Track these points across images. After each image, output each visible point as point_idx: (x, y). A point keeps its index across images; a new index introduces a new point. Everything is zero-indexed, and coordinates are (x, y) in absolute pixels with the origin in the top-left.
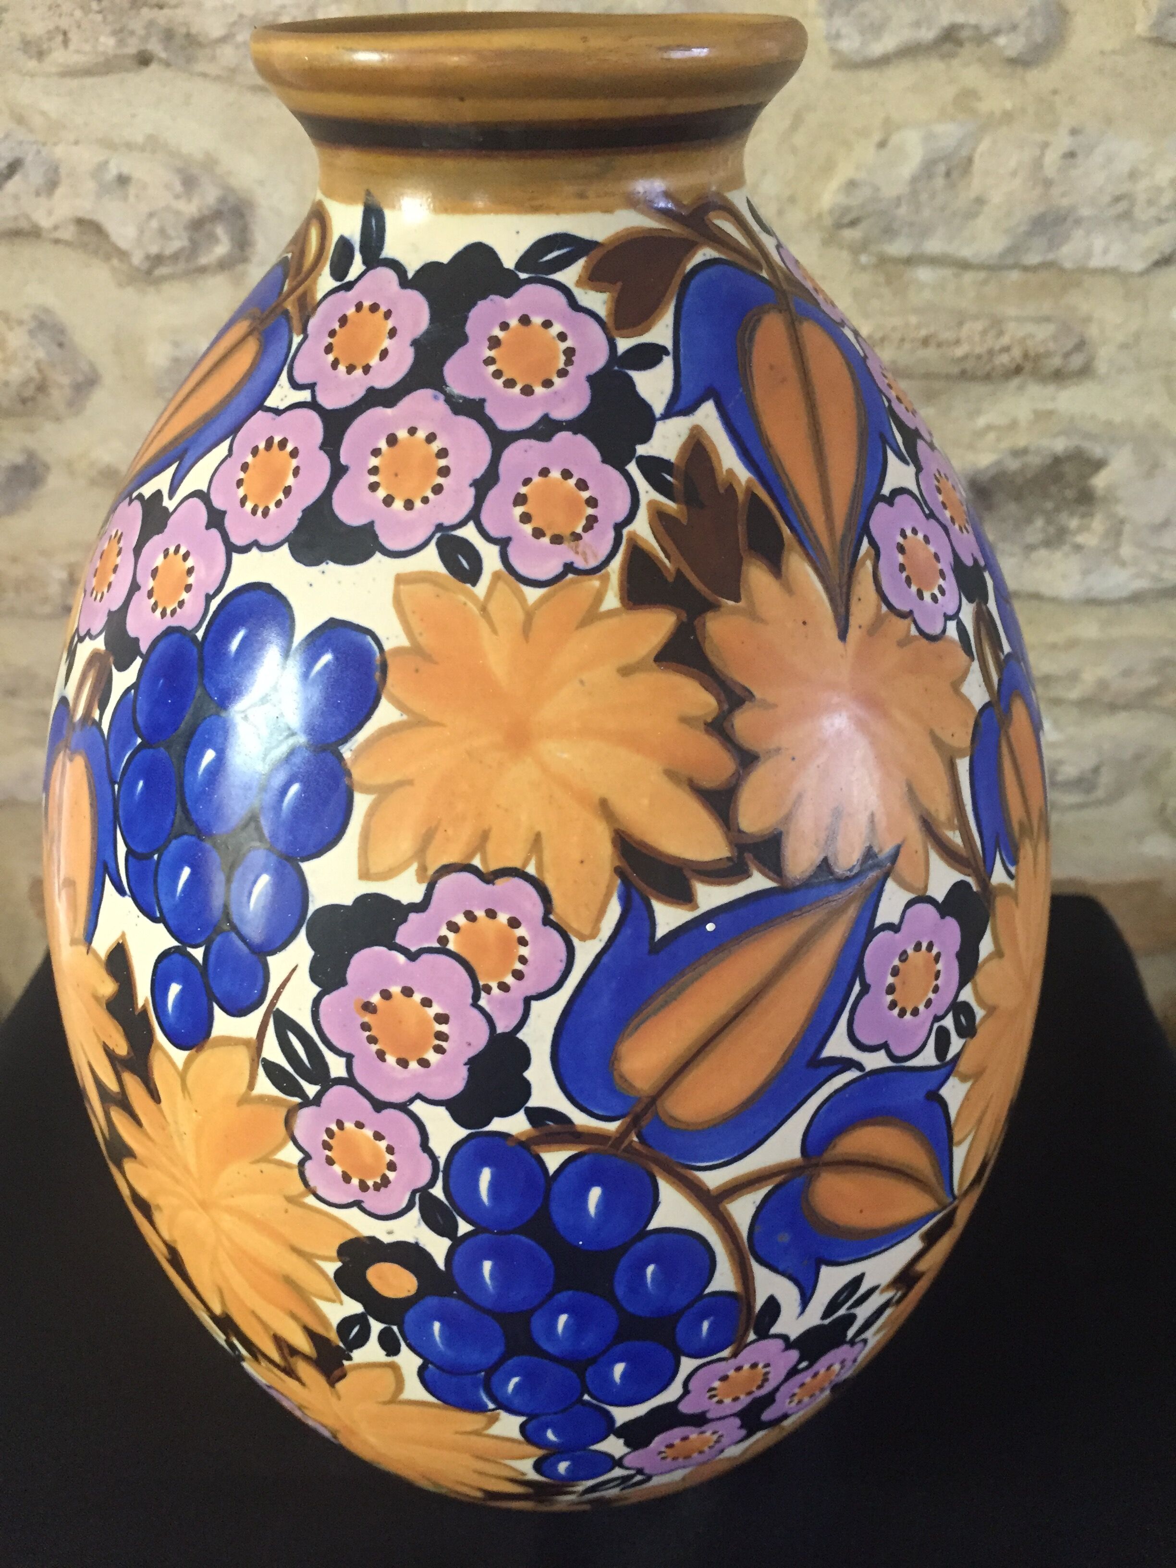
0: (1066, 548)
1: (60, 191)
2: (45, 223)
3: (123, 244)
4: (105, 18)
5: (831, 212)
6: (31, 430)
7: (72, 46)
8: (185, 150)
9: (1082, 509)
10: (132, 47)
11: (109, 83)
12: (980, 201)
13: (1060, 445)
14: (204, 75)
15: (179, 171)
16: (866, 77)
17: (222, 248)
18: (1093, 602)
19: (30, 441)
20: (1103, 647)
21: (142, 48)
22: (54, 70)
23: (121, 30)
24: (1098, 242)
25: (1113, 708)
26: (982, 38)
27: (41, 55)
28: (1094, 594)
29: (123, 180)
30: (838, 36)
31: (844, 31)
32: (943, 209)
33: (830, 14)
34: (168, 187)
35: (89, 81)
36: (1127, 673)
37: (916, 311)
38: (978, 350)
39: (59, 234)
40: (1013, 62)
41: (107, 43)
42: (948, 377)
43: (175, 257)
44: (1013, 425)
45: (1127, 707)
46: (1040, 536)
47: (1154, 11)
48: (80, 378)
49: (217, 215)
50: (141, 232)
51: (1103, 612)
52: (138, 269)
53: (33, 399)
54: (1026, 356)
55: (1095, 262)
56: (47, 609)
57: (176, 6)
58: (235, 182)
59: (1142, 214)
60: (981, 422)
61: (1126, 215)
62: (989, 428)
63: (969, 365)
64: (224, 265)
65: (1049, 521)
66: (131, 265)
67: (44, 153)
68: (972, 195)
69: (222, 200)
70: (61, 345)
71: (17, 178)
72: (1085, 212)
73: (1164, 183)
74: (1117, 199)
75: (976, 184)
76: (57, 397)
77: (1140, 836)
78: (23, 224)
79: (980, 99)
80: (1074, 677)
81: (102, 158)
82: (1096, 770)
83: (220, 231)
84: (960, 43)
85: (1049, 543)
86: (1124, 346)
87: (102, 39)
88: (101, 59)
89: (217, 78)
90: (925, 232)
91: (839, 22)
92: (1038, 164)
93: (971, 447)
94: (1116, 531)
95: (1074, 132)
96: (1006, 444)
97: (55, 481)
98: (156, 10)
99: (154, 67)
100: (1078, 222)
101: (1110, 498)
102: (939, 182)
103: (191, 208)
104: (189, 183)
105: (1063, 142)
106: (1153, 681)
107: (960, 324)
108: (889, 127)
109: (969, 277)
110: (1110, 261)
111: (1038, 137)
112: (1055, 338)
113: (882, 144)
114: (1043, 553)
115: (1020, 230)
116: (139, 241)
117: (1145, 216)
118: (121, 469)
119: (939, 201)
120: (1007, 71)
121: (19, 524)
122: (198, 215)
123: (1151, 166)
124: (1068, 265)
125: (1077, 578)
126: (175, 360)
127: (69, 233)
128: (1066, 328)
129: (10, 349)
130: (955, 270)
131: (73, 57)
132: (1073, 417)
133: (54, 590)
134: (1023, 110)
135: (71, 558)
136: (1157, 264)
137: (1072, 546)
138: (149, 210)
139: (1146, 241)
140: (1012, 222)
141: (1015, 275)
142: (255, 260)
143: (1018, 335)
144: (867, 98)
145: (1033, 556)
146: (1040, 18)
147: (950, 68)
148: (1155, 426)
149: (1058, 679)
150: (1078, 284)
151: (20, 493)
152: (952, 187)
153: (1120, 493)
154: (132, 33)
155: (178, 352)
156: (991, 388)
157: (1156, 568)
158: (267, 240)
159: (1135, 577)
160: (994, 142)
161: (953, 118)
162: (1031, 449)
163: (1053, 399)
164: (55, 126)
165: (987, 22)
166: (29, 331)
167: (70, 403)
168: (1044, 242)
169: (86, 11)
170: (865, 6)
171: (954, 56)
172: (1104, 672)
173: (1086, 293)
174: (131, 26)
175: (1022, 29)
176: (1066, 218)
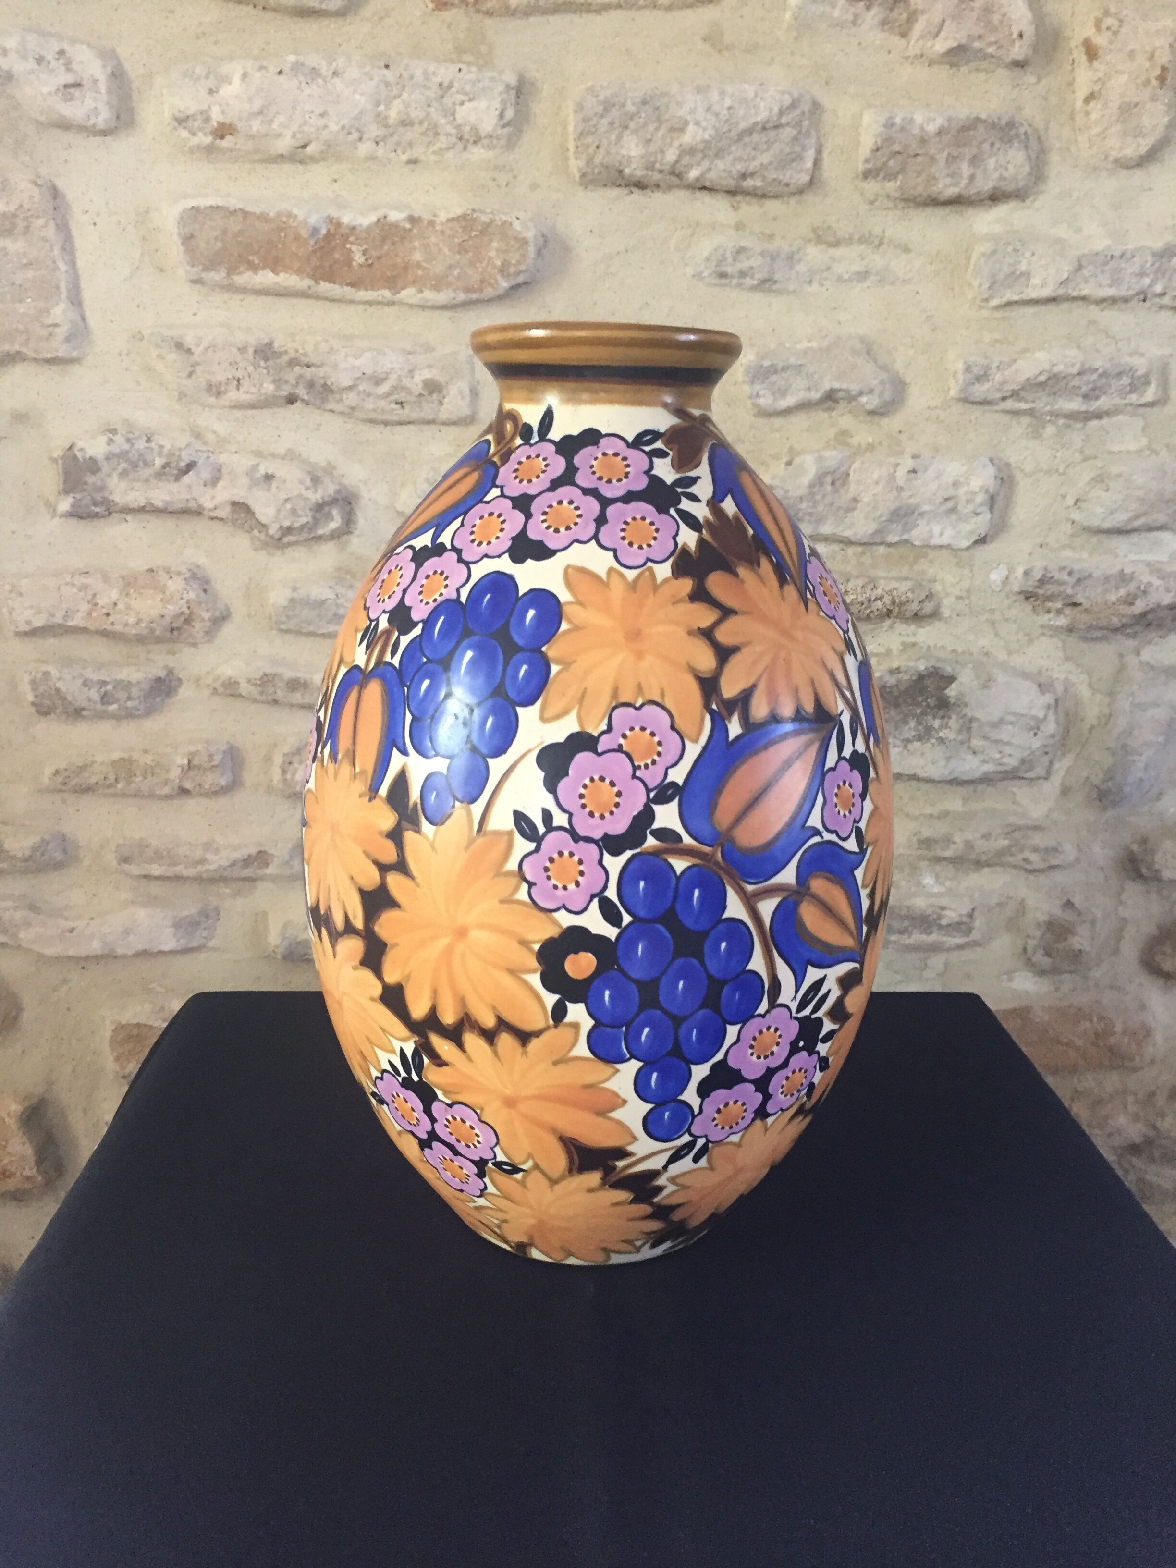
0: (933, 741)
1: (220, 485)
2: (208, 504)
3: (263, 520)
4: (269, 371)
6: (171, 653)
7: (242, 390)
8: (313, 460)
9: (942, 713)
10: (285, 391)
11: (265, 414)
12: (855, 500)
13: (922, 666)
14: (332, 411)
15: (309, 473)
16: (777, 422)
17: (334, 525)
18: (956, 782)
19: (171, 661)
20: (966, 818)
21: (292, 392)
22: (227, 403)
23: (280, 380)
24: (937, 529)
25: (979, 864)
26: (851, 398)
27: (219, 394)
28: (955, 775)
29: (269, 478)
30: (757, 395)
31: (760, 393)
32: (832, 504)
33: (752, 383)
34: (301, 482)
35: (250, 412)
36: (986, 836)
38: (860, 599)
39: (216, 513)
40: (872, 413)
41: (269, 388)
43: (302, 528)
44: (888, 652)
45: (989, 864)
46: (913, 733)
47: (961, 382)
48: (217, 614)
49: (334, 501)
50: (278, 511)
51: (964, 790)
52: (272, 537)
53: (178, 629)
54: (893, 603)
55: (936, 541)
56: (166, 790)
57: (320, 366)
58: (346, 481)
59: (965, 509)
61: (953, 510)
63: (855, 610)
64: (335, 536)
65: (919, 723)
66: (267, 535)
67: (211, 459)
68: (850, 496)
69: (338, 492)
70: (205, 591)
71: (192, 473)
72: (926, 508)
73: (977, 490)
74: (947, 500)
75: (852, 490)
76: (198, 627)
77: (1010, 974)
78: (192, 505)
79: (852, 436)
80: (948, 840)
81: (256, 462)
82: (971, 916)
83: (335, 512)
84: (836, 401)
85: (919, 738)
86: (959, 598)
87: (265, 385)
88: (263, 398)
89: (342, 413)
90: (821, 520)
91: (757, 387)
94: (967, 728)
95: (914, 457)
97: (185, 692)
98: (305, 368)
99: (298, 405)
100: (921, 514)
101: (961, 703)
102: (829, 488)
103: (316, 496)
104: (316, 480)
105: (908, 463)
106: (1006, 842)
107: (848, 580)
108: (793, 453)
109: (851, 551)
110: (945, 540)
111: (892, 460)
112: (912, 591)
113: (789, 463)
114: (917, 744)
115: (883, 519)
116: (276, 517)
117: (966, 511)
118: (240, 680)
119: (828, 500)
120: (868, 419)
121: (152, 725)
122: (320, 501)
123: (967, 478)
124: (916, 543)
125: (942, 763)
126: (292, 600)
127: (224, 512)
128: (919, 585)
129: (167, 593)
130: (841, 545)
131: (241, 396)
132: (929, 647)
133: (175, 773)
134: (880, 443)
135: (193, 749)
136: (976, 542)
137: (937, 739)
138: (286, 497)
139: (968, 527)
140: (878, 514)
141: (882, 550)
142: (356, 532)
143: (887, 589)
144: (778, 435)
145: (910, 747)
146: (887, 386)
147: (831, 417)
148: (987, 654)
149: (936, 841)
150: (925, 556)
151: (158, 699)
152: (836, 491)
153: (966, 699)
154: (287, 382)
155: (295, 595)
156: (872, 626)
157: (998, 756)
158: (366, 519)
159: (984, 761)
160: (863, 463)
161: (835, 448)
162: (902, 669)
163: (914, 635)
164: (222, 441)
165: (854, 388)
166: (185, 579)
167: (207, 633)
168: (900, 527)
169: (256, 366)
170: (774, 378)
171: (834, 409)
172: (968, 836)
173: (931, 561)
174: (287, 377)
175: (877, 392)
176: (913, 512)
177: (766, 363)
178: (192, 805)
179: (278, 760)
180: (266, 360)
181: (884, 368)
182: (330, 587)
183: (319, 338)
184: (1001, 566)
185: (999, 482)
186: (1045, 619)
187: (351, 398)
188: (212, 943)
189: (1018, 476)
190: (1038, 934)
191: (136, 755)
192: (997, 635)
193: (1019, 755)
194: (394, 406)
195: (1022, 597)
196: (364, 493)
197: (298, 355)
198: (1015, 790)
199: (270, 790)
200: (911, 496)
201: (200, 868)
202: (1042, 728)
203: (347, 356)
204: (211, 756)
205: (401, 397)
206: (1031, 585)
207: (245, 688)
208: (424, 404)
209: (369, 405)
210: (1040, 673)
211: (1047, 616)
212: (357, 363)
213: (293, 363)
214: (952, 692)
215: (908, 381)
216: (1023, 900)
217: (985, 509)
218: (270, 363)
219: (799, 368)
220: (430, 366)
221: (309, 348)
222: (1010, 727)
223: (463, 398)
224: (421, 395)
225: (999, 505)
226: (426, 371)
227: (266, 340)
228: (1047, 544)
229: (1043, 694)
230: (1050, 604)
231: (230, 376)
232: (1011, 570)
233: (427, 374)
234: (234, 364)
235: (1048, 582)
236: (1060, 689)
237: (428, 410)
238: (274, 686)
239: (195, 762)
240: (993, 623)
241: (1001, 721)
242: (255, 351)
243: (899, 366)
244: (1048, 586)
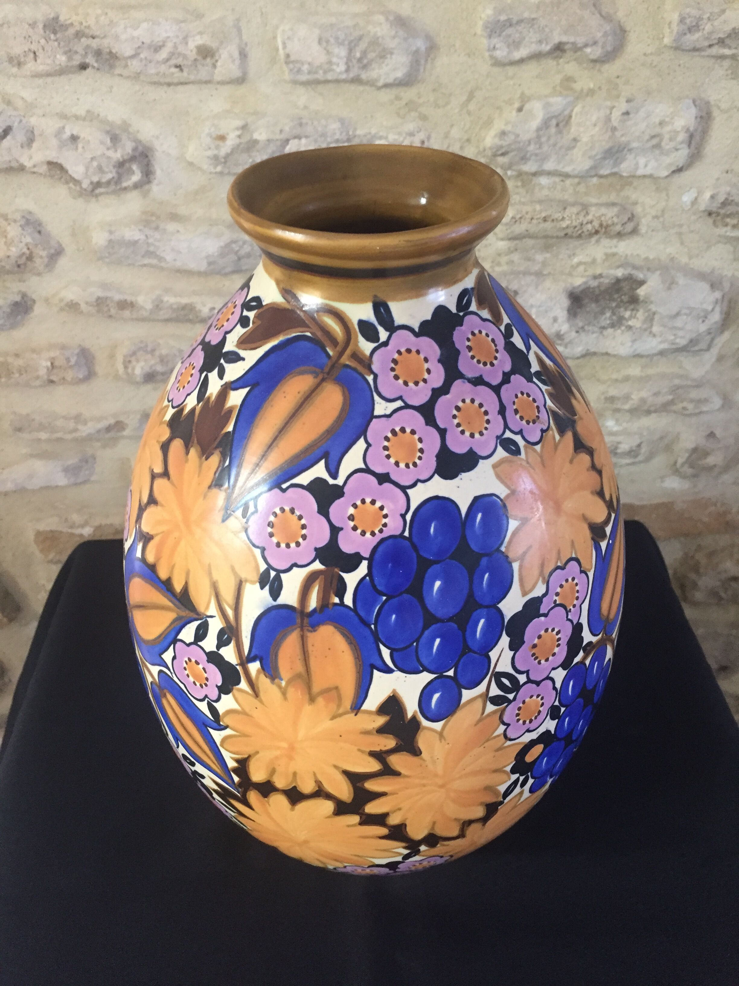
0: (623, 328)
1: (35, 145)
2: (28, 164)
3: (76, 176)
4: (59, 44)
5: (491, 148)
6: (23, 281)
7: (39, 61)
8: (110, 118)
9: (632, 307)
10: (77, 60)
11: (63, 80)
12: (575, 140)
13: (620, 273)
14: (121, 75)
15: (108, 132)
16: (511, 70)
17: (136, 177)
18: (637, 356)
19: (22, 287)
20: (643, 380)
21: (83, 61)
22: (28, 73)
23: (70, 51)
24: (642, 161)
25: (648, 412)
26: (576, 49)
27: (19, 64)
28: (638, 352)
29: (74, 138)
30: (494, 48)
31: (497, 46)
32: (555, 145)
33: (490, 37)
34: (102, 143)
35: (49, 80)
36: (656, 394)
37: (540, 202)
38: (574, 224)
39: (35, 170)
40: (594, 61)
41: (62, 59)
42: (557, 237)
43: (109, 183)
44: (594, 261)
45: (655, 411)
46: (608, 322)
47: (675, 32)
48: (52, 251)
49: (133, 159)
50: (87, 168)
51: (644, 360)
52: (85, 190)
53: (25, 264)
54: (601, 225)
55: (640, 172)
56: (38, 383)
57: (103, 37)
58: (142, 137)
59: (667, 145)
60: (576, 260)
61: (658, 146)
62: (580, 263)
63: (569, 231)
64: (137, 186)
65: (613, 314)
66: (81, 187)
67: (24, 121)
68: (571, 136)
69: (135, 149)
70: (39, 232)
71: (9, 137)
72: (635, 145)
73: (679, 129)
74: (653, 137)
75: (573, 130)
76: (39, 263)
77: (662, 478)
78: (14, 164)
79: (575, 82)
80: (627, 397)
81: (60, 125)
82: (639, 446)
83: (135, 167)
84: (564, 51)
85: (612, 326)
86: (656, 217)
87: (58, 56)
88: (57, 68)
89: (128, 77)
90: (544, 159)
91: (495, 41)
92: (608, 119)
93: (570, 274)
94: (650, 319)
96: (590, 272)
97: (38, 309)
98: (91, 39)
99: (89, 70)
100: (630, 150)
101: (647, 301)
102: (553, 130)
103: (117, 155)
104: (115, 139)
105: (623, 106)
106: (670, 397)
107: (565, 209)
108: (524, 99)
109: (568, 182)
110: (648, 171)
111: (609, 103)
112: (618, 216)
113: (520, 110)
114: (610, 331)
115: (599, 157)
116: (86, 173)
117: (667, 147)
118: (79, 302)
119: (552, 141)
120: (591, 65)
121: (19, 334)
122: (121, 160)
123: (672, 119)
124: (625, 174)
125: (629, 344)
126: (110, 241)
127: (44, 169)
128: (624, 208)
129: (9, 236)
130: (561, 178)
131: (40, 67)
132: (627, 256)
133: (42, 372)
134: (600, 88)
135: (52, 354)
136: (674, 172)
137: (626, 327)
138: (90, 156)
139: (667, 160)
140: (594, 153)
141: (595, 180)
142: (155, 182)
143: (597, 215)
144: (511, 83)
145: (605, 333)
146: (610, 38)
147: (558, 64)
148: (672, 259)
149: (618, 399)
150: (630, 184)
151: (20, 317)
152: (560, 132)
153: (653, 299)
154: (76, 52)
155: (112, 237)
156: (581, 242)
157: (672, 338)
158: (162, 170)
159: (661, 342)
160: (583, 107)
161: (560, 94)
162: (603, 275)
163: (616, 247)
164: (31, 106)
165: (580, 41)
166: (21, 226)
167: (47, 266)
168: (612, 162)
169: (47, 40)
170: (510, 31)
171: (561, 57)
172: (644, 394)
173: (635, 188)
174: (75, 48)
175: (600, 44)
176: (624, 148)
177: (503, 18)
178: (61, 391)
179: (120, 359)
180: (55, 32)
181: (607, 18)
182: (140, 230)
183: (99, 11)
184: (692, 190)
185: (699, 119)
186: (722, 231)
187: (135, 65)
188: (93, 478)
189: (716, 113)
190: (687, 455)
191: (10, 360)
192: (682, 243)
193: (688, 337)
194: (174, 70)
195: (706, 213)
196: (157, 145)
197: (83, 27)
198: (682, 359)
199: (117, 377)
200: (622, 135)
201: (74, 435)
202: (709, 317)
203: (126, 28)
204: (68, 360)
205: (179, 61)
206: (714, 207)
207: (83, 306)
208: (200, 67)
209: (152, 70)
210: (713, 272)
211: (725, 229)
212: (136, 33)
213: (79, 35)
214: (641, 292)
215: (628, 29)
216: (679, 434)
217: (685, 146)
218: (58, 35)
219: (532, 21)
220: (201, 33)
221: (91, 22)
222: (685, 317)
223: (233, 61)
224: (196, 60)
225: (697, 138)
226: (198, 37)
227: (52, 16)
228: (732, 170)
229: (714, 291)
230: (728, 220)
231: (26, 49)
232: (700, 193)
233: (199, 41)
234: (27, 38)
235: (729, 204)
236: (727, 285)
237: (203, 73)
238: (107, 306)
239: (57, 363)
240: (680, 234)
241: (678, 314)
242: (45, 26)
243: (621, 15)
244: (729, 207)
